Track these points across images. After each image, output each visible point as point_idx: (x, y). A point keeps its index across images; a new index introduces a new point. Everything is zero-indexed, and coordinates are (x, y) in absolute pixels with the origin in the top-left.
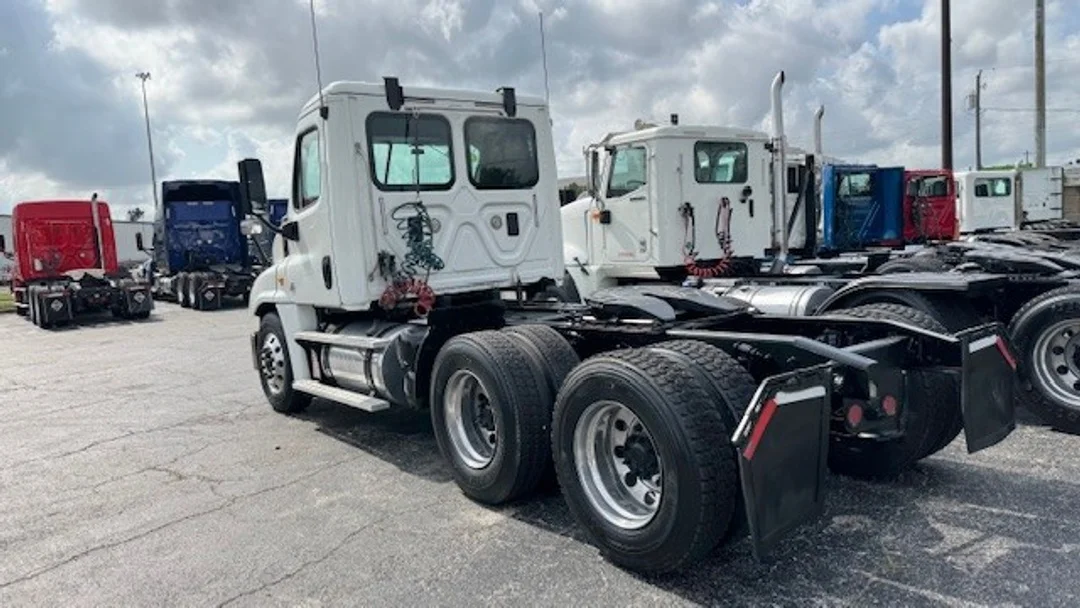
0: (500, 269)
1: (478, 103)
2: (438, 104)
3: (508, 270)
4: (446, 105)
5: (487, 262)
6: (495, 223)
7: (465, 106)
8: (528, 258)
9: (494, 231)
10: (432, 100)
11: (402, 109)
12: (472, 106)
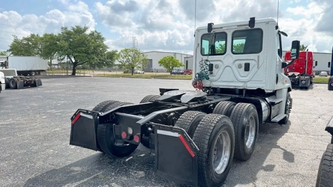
0: (240, 83)
1: (238, 26)
2: (224, 29)
3: (243, 83)
4: (226, 28)
5: (234, 79)
6: (240, 66)
7: (233, 27)
8: (251, 80)
9: (238, 69)
10: (222, 28)
11: (212, 32)
12: (236, 27)
